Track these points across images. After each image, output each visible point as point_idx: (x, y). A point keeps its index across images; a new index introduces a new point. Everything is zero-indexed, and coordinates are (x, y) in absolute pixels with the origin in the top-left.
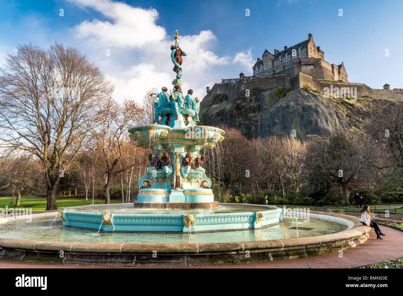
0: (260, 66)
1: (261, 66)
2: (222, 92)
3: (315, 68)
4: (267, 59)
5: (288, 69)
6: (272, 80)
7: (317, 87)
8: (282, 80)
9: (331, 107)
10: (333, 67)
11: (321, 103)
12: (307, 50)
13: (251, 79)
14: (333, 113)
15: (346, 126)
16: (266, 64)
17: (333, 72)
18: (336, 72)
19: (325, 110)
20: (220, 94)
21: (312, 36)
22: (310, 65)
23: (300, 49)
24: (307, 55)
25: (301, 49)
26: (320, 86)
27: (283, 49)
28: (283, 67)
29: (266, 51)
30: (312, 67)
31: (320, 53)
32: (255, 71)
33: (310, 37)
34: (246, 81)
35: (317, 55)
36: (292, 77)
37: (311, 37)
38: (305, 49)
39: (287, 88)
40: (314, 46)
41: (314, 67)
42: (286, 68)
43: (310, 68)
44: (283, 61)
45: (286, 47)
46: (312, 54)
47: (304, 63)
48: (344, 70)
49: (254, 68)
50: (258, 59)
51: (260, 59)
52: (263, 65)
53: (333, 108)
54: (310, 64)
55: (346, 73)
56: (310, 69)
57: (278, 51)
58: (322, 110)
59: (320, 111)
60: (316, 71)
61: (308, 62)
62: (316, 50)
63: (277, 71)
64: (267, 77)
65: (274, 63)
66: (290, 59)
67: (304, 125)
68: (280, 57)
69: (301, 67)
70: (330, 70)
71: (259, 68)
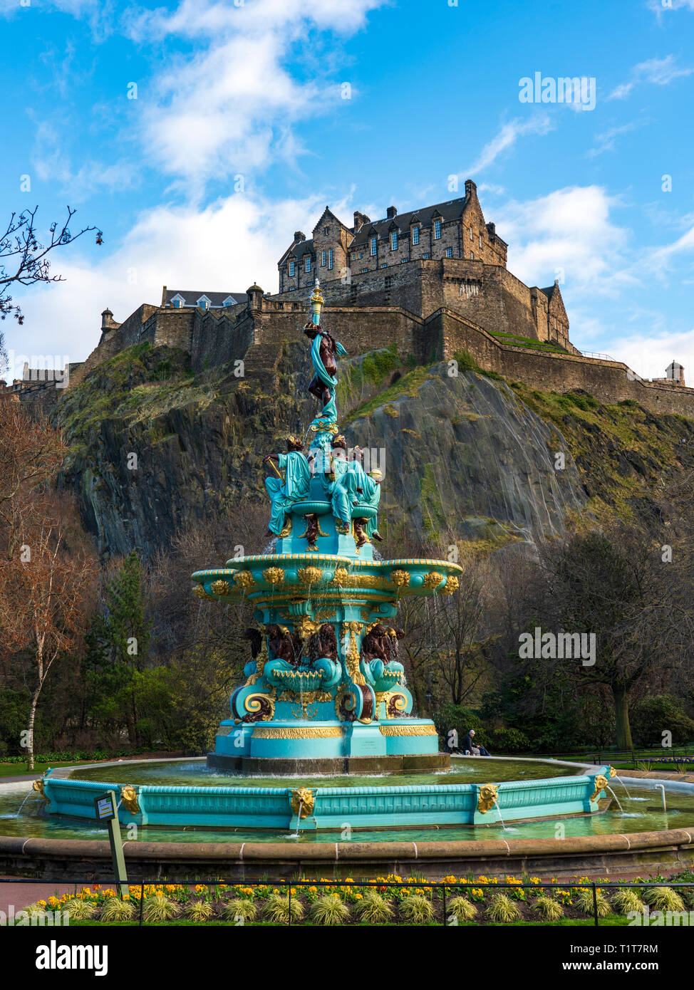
0: (303, 263)
1: (308, 261)
2: (171, 342)
3: (485, 294)
4: (330, 243)
5: (402, 289)
6: (354, 321)
7: (494, 361)
8: (388, 326)
9: (535, 431)
10: (534, 298)
11: (507, 413)
12: (461, 232)
13: (285, 310)
14: (540, 450)
15: (578, 497)
16: (326, 260)
17: (534, 314)
18: (541, 314)
19: (518, 437)
20: (165, 347)
21: (475, 187)
22: (469, 282)
23: (436, 226)
24: (461, 249)
25: (443, 226)
26: (502, 358)
27: (383, 216)
28: (386, 278)
29: (328, 215)
30: (475, 290)
31: (496, 246)
32: (286, 276)
33: (470, 192)
34: (267, 317)
35: (487, 251)
36: (419, 321)
37: (473, 191)
38: (453, 229)
39: (404, 353)
40: (482, 221)
41: (480, 291)
42: (396, 284)
43: (470, 293)
44: (383, 257)
45: (391, 211)
46: (474, 247)
47: (451, 276)
48: (562, 304)
49: (283, 267)
50: (298, 236)
51: (304, 237)
52: (314, 260)
53: (541, 432)
54: (468, 280)
55: (565, 315)
56: (468, 295)
57: (365, 219)
58: (512, 438)
59: (506, 441)
60: (488, 306)
61: (465, 273)
62: (486, 235)
63: (366, 290)
64: (341, 312)
65: (352, 258)
66: (405, 255)
67: (457, 485)
68: (372, 242)
69: (442, 287)
70: (526, 308)
71: (299, 266)
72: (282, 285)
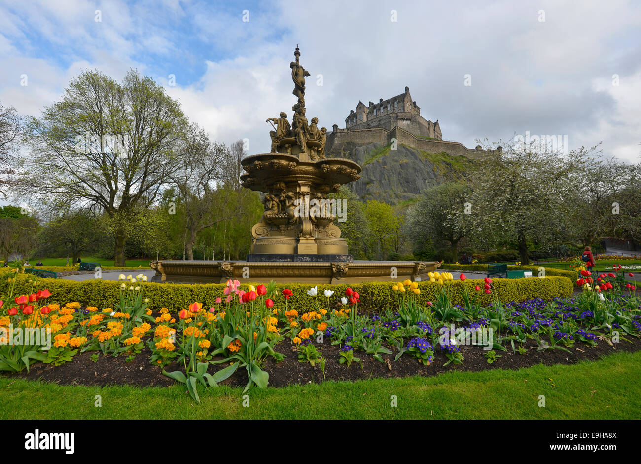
0: (353, 119)
3: (412, 123)
4: (361, 112)
5: (384, 123)
7: (414, 144)
8: (378, 134)
10: (429, 124)
11: (418, 160)
12: (404, 104)
13: (345, 132)
14: (430, 171)
16: (360, 117)
17: (429, 130)
18: (432, 129)
19: (422, 167)
21: (408, 89)
22: (407, 120)
23: (396, 103)
24: (404, 109)
25: (398, 103)
26: (417, 143)
27: (378, 102)
28: (379, 121)
29: (360, 103)
30: (408, 122)
31: (416, 109)
32: (348, 124)
33: (407, 91)
34: (340, 134)
35: (413, 110)
36: (389, 131)
38: (401, 103)
39: (384, 143)
40: (411, 101)
41: (410, 122)
42: (382, 122)
44: (378, 115)
45: (381, 100)
46: (408, 108)
47: (400, 118)
48: (439, 128)
49: (347, 122)
50: (352, 111)
52: (356, 118)
53: (431, 165)
55: (441, 131)
56: (406, 124)
57: (373, 104)
58: (420, 168)
59: (418, 169)
60: (413, 127)
61: (405, 117)
62: (413, 105)
63: (372, 125)
64: (363, 131)
65: (369, 116)
66: (385, 113)
67: (401, 184)
68: (375, 110)
69: (397, 121)
70: (426, 128)
71: (352, 120)
72: (347, 126)
